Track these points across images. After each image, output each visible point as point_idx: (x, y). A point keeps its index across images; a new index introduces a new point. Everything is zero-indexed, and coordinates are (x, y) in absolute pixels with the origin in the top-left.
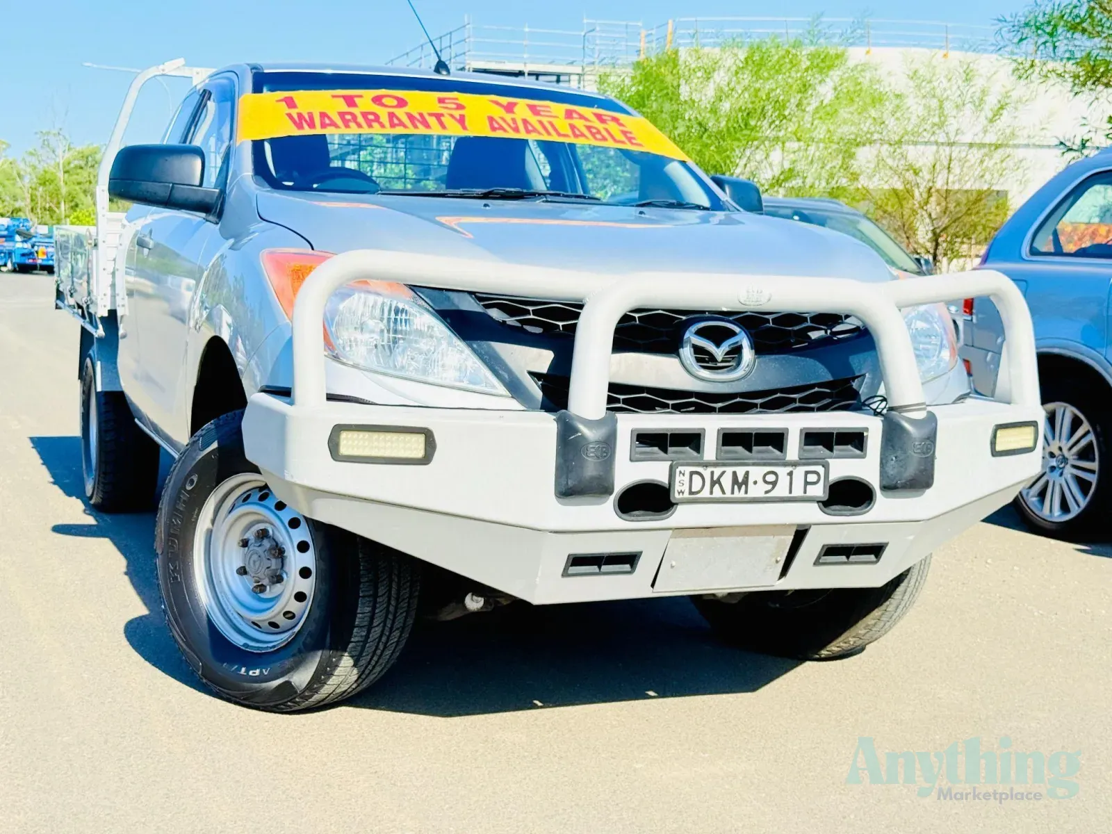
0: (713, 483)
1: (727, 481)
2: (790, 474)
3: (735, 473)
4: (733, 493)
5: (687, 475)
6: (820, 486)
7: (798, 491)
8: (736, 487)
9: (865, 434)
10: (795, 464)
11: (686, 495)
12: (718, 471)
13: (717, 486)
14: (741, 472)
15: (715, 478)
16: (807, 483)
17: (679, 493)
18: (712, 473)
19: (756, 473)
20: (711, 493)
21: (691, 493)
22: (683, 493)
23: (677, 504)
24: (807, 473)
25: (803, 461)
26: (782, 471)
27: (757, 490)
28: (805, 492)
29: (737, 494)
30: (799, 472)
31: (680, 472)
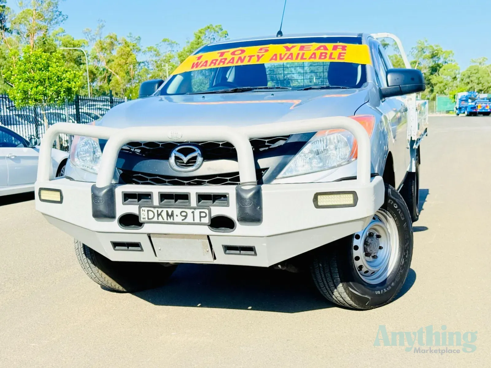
0: (158, 215)
1: (164, 214)
2: (193, 212)
3: (167, 211)
4: (167, 219)
5: (146, 212)
6: (207, 218)
7: (197, 220)
8: (169, 217)
9: (227, 196)
10: (195, 209)
11: (147, 220)
12: (160, 210)
13: (160, 217)
14: (170, 211)
15: (159, 213)
16: (201, 217)
17: (143, 219)
18: (158, 211)
19: (177, 211)
20: (158, 219)
21: (148, 219)
22: (145, 219)
23: (144, 223)
24: (200, 212)
25: (198, 207)
26: (189, 211)
27: (178, 219)
28: (200, 221)
29: (169, 220)
30: (197, 212)
31: (143, 210)
